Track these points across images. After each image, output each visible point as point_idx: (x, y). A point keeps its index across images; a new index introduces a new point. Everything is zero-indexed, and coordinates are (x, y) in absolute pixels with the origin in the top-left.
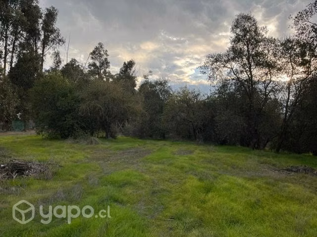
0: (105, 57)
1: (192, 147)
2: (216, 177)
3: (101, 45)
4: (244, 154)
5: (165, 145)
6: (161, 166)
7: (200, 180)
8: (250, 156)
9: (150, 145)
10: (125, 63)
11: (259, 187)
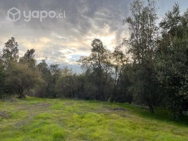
0: (15, 46)
1: (72, 101)
2: (85, 113)
3: (13, 39)
4: (97, 103)
5: (57, 101)
6: (60, 111)
7: (79, 115)
8: (99, 104)
9: (48, 101)
10: (28, 50)
11: (102, 116)
